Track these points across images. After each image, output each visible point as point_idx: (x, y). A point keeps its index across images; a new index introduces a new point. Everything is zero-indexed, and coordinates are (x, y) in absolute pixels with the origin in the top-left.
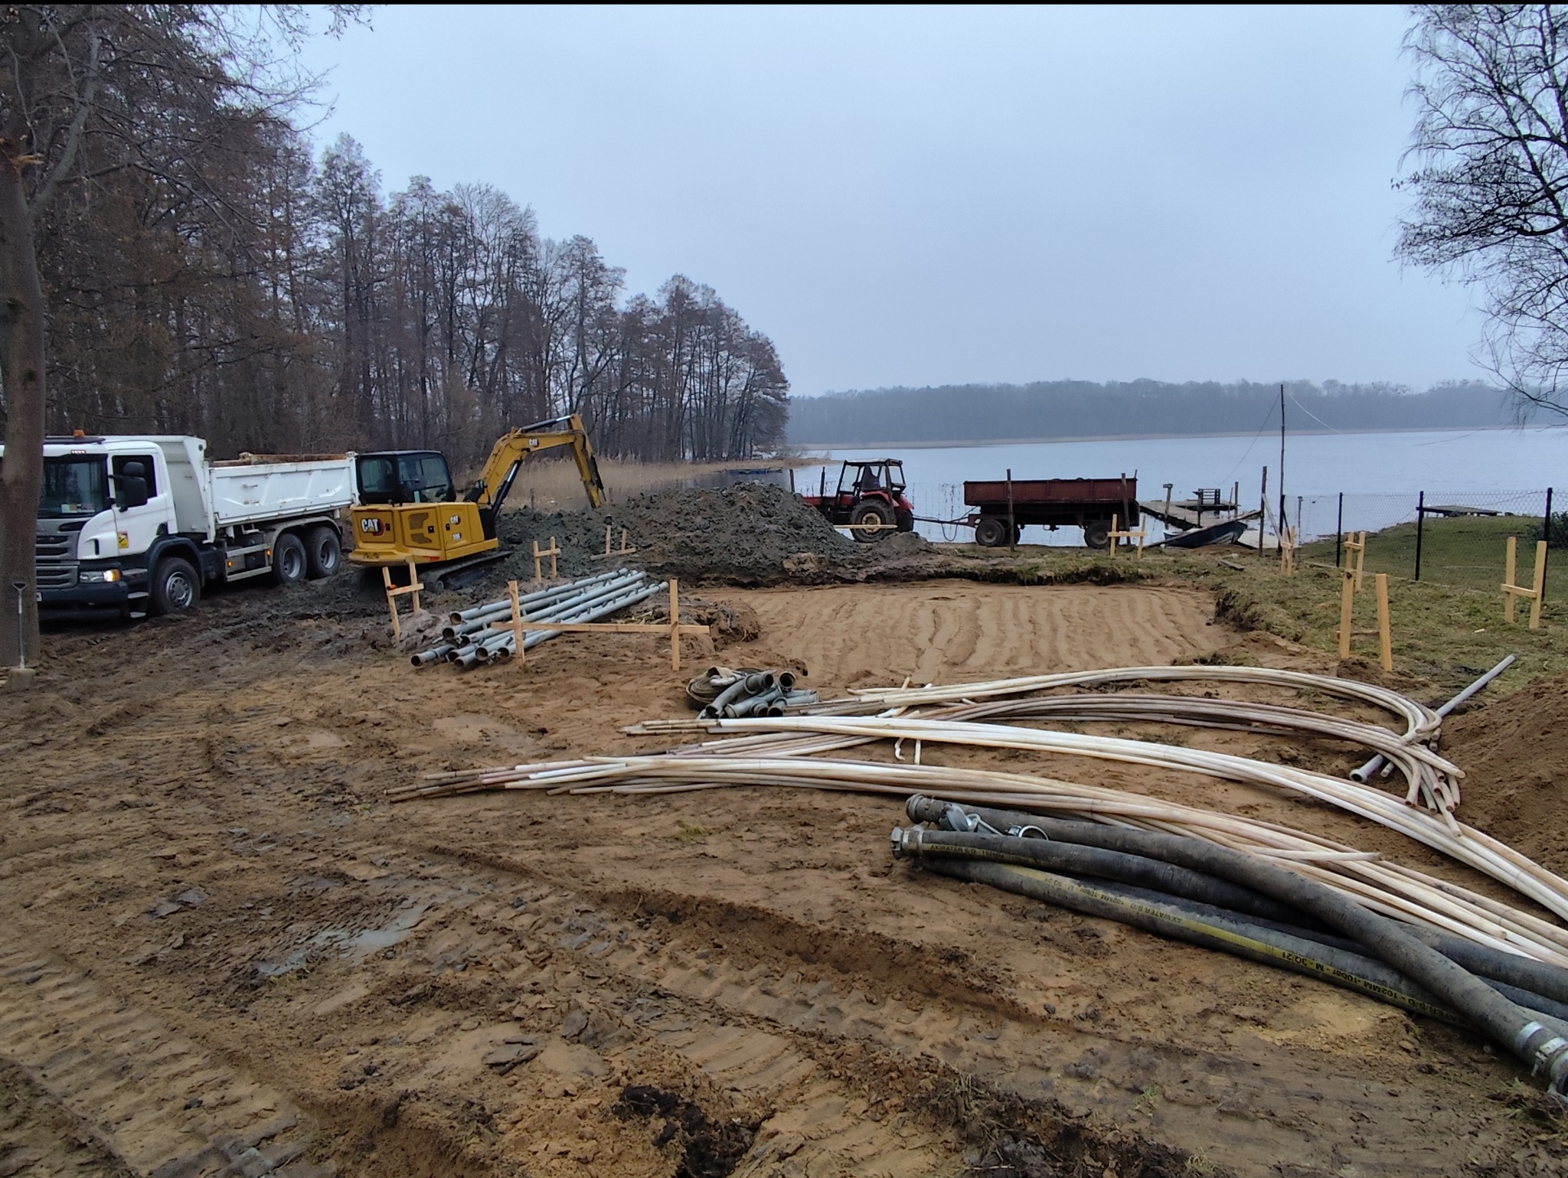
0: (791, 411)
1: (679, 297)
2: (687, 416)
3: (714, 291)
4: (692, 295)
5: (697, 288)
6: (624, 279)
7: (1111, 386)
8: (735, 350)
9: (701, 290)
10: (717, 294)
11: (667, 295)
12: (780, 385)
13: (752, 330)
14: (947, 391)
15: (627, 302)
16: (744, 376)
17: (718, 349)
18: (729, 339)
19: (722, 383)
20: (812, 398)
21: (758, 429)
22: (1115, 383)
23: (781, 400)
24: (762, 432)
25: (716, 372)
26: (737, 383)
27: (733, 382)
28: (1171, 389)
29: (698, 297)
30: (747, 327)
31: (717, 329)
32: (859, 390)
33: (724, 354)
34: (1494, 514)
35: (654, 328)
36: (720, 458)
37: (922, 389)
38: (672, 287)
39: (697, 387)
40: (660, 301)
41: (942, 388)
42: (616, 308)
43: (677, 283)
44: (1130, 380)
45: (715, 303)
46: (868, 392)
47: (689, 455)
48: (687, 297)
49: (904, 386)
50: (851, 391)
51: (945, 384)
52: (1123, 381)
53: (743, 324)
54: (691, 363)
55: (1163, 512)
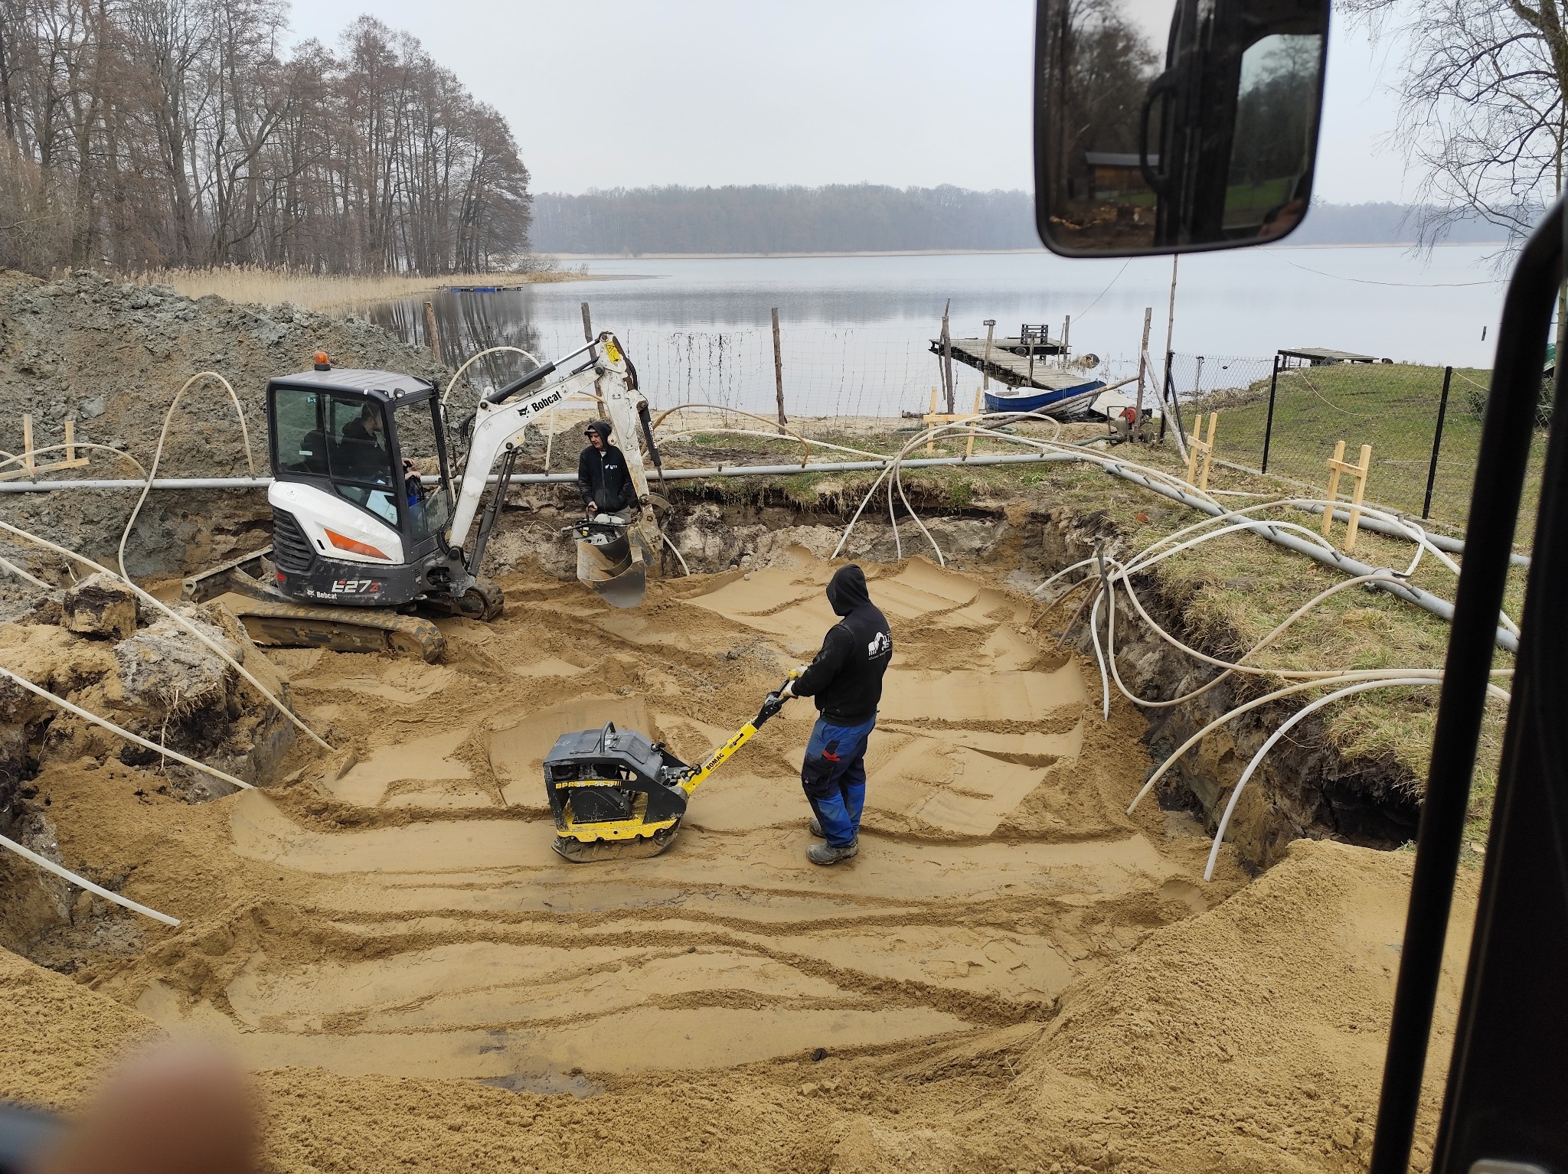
0: (533, 209)
1: (370, 48)
2: (396, 212)
3: (418, 42)
4: (389, 46)
5: (394, 37)
6: (289, 17)
7: (912, 193)
8: (454, 127)
9: (401, 40)
10: (423, 47)
11: (353, 44)
12: (518, 176)
13: (476, 101)
14: (730, 193)
15: (294, 49)
16: (469, 162)
17: (432, 125)
18: (447, 111)
19: (441, 169)
20: (570, 196)
21: (491, 232)
22: (917, 189)
23: (520, 196)
24: (497, 237)
25: (431, 155)
26: (461, 172)
27: (455, 169)
28: (974, 197)
29: (395, 47)
30: (470, 97)
31: (429, 95)
32: (627, 189)
33: (440, 131)
34: (1369, 361)
35: (339, 89)
36: (445, 271)
37: (701, 190)
38: (359, 31)
39: (408, 175)
40: (343, 52)
41: (725, 189)
42: (277, 56)
43: (366, 28)
44: (932, 186)
45: (422, 59)
46: (638, 191)
47: (403, 264)
48: (383, 48)
49: (681, 184)
50: (617, 189)
51: (728, 184)
52: (925, 186)
53: (464, 92)
54: (395, 140)
55: (983, 357)
